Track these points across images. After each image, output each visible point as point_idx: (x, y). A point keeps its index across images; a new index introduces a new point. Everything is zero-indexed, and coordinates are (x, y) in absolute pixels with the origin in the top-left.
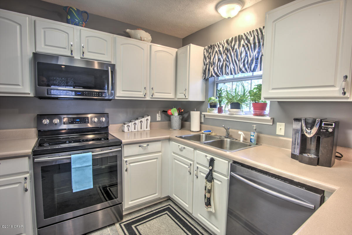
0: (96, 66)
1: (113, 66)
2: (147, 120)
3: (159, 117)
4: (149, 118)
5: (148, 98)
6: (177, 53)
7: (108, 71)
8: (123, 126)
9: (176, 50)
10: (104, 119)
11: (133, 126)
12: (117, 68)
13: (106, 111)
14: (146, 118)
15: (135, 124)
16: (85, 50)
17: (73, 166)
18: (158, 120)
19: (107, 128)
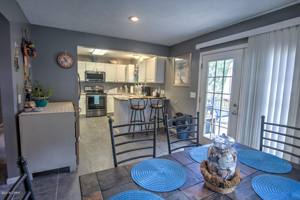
0: (100, 73)
1: (105, 73)
2: (116, 89)
3: (121, 88)
4: (117, 88)
5: (116, 82)
6: (126, 67)
7: (103, 74)
8: (108, 91)
9: (126, 65)
10: (102, 88)
11: (111, 91)
12: (106, 73)
13: (103, 86)
14: (116, 88)
15: (112, 90)
16: (97, 69)
17: (95, 98)
18: (121, 89)
19: (103, 91)
